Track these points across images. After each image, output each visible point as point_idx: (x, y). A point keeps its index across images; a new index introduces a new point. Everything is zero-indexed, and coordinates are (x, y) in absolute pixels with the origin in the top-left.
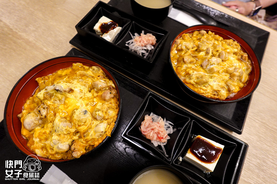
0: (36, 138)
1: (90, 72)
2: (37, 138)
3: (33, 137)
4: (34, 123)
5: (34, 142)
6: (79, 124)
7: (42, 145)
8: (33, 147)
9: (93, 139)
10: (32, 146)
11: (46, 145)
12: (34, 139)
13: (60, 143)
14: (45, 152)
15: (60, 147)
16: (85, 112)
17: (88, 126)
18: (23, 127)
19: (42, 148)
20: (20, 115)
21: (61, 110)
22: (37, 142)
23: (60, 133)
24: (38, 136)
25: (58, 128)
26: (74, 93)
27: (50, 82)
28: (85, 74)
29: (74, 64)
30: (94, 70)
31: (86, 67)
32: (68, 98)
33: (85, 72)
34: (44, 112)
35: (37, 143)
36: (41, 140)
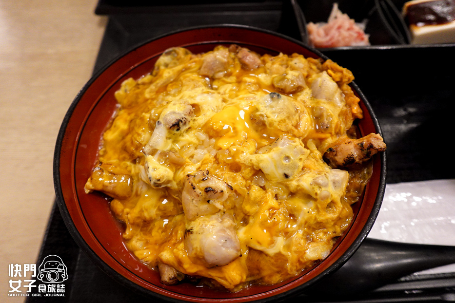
0: (272, 243)
1: (168, 70)
2: (275, 238)
3: (261, 252)
4: (228, 228)
5: (279, 255)
6: (294, 122)
7: (301, 232)
8: (292, 264)
11: (306, 222)
12: (271, 251)
13: (327, 174)
14: (321, 235)
16: (275, 95)
18: (214, 274)
19: (309, 239)
20: (168, 275)
21: (233, 145)
22: (284, 247)
23: (301, 164)
24: (271, 236)
25: (285, 162)
27: (122, 163)
28: (163, 84)
29: (119, 94)
31: (146, 78)
33: (160, 82)
35: (288, 247)
36: (286, 234)
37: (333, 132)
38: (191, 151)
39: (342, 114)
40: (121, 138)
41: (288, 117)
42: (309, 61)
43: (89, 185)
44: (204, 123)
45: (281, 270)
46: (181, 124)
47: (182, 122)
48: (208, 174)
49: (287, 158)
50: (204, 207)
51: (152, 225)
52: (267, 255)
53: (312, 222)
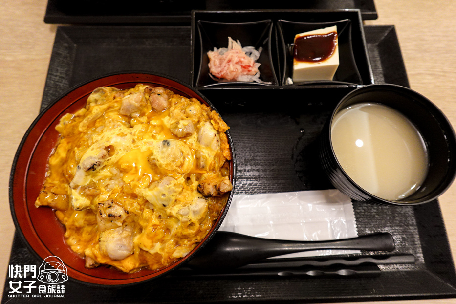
0: (152, 247)
1: (96, 107)
2: (154, 244)
3: (147, 252)
4: (125, 238)
5: (157, 254)
6: (179, 164)
7: (172, 241)
8: (165, 259)
9: (215, 157)
10: (162, 260)
11: (176, 234)
12: (152, 252)
13: (190, 206)
14: (186, 242)
15: (196, 209)
16: (166, 143)
17: (190, 153)
18: (116, 264)
19: (177, 243)
20: (89, 263)
21: (133, 181)
22: (160, 249)
23: (174, 198)
24: (153, 242)
25: (163, 197)
26: (118, 148)
27: (62, 185)
28: (93, 118)
29: (59, 127)
30: (96, 101)
31: (81, 111)
32: (118, 162)
33: (90, 117)
34: (118, 210)
35: (163, 249)
36: (162, 241)
37: (208, 170)
38: (107, 181)
39: (217, 156)
40: (61, 164)
41: (173, 161)
42: (202, 108)
43: (38, 203)
44: (116, 161)
45: (159, 262)
46: (95, 167)
47: (96, 165)
48: (112, 203)
49: (164, 195)
50: (109, 224)
51: (81, 230)
52: (150, 253)
53: (179, 234)
